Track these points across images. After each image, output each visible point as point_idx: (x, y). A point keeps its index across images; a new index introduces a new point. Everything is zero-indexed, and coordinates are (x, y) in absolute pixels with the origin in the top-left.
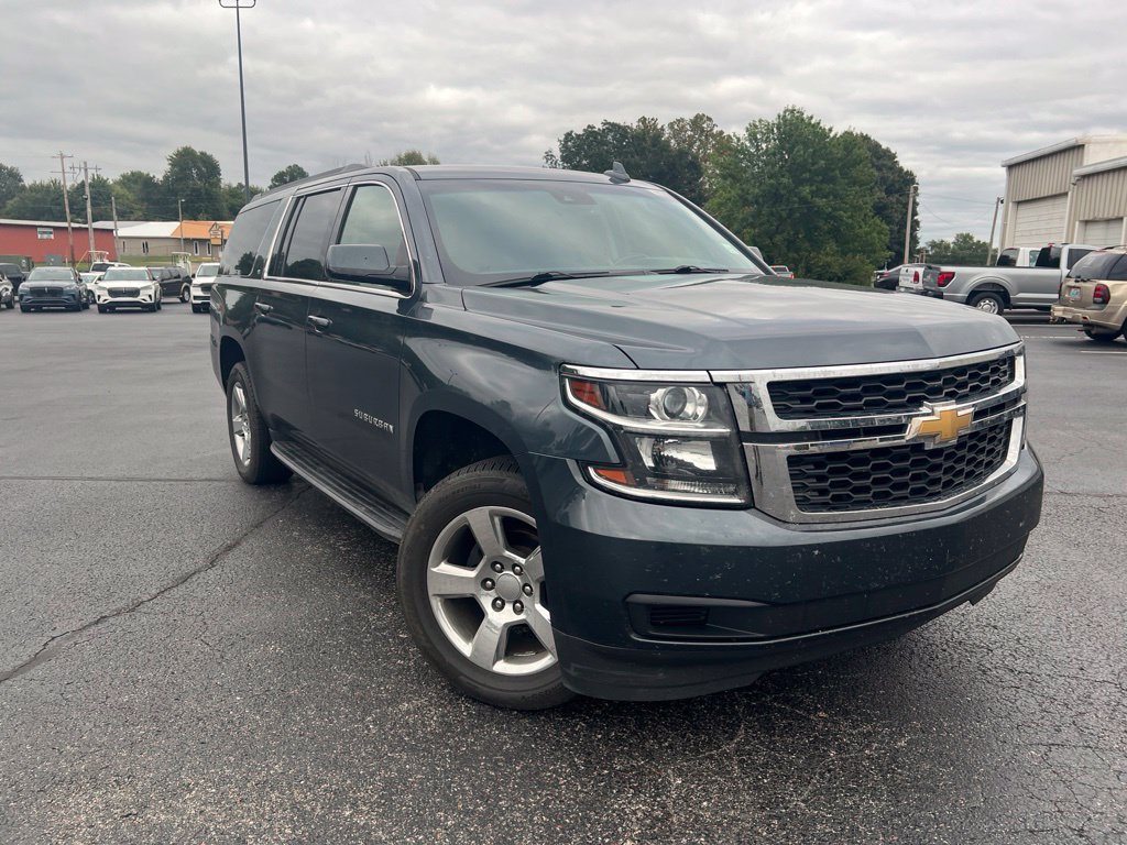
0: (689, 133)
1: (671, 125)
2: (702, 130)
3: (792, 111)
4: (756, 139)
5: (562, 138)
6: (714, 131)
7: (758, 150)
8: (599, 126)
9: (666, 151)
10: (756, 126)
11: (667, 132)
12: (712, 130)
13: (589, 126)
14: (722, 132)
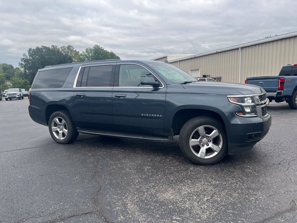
0: (67, 50)
1: (61, 48)
2: (71, 49)
3: (97, 46)
4: (88, 53)
5: (28, 50)
6: (74, 50)
7: (89, 55)
8: (40, 47)
9: (62, 55)
10: (88, 49)
11: (60, 49)
12: (73, 49)
13: (37, 47)
14: (76, 50)
